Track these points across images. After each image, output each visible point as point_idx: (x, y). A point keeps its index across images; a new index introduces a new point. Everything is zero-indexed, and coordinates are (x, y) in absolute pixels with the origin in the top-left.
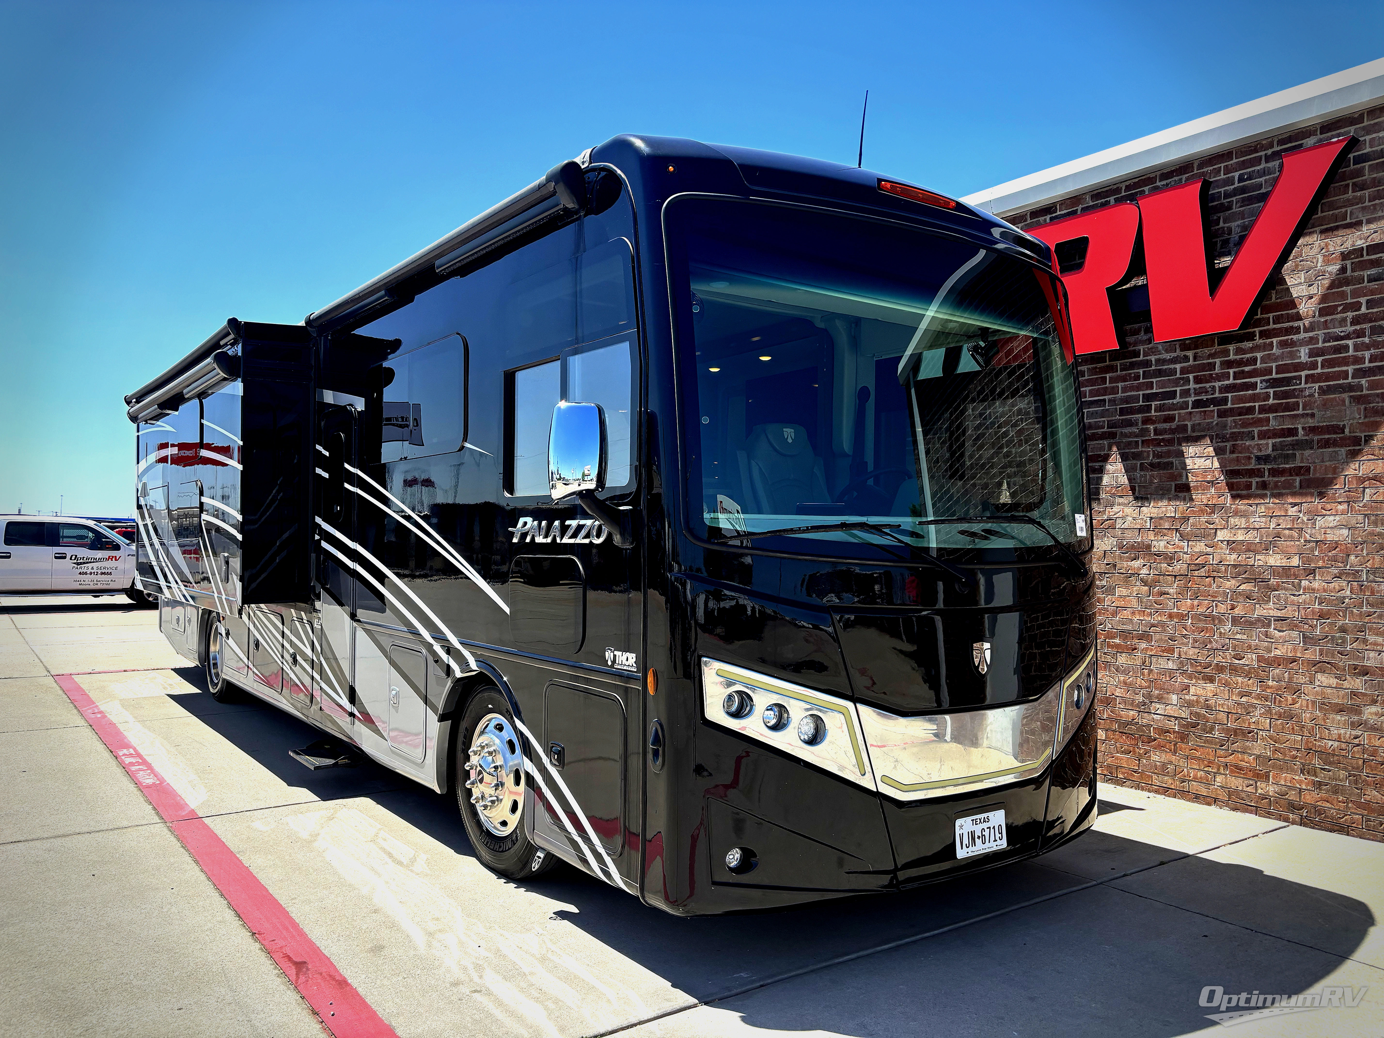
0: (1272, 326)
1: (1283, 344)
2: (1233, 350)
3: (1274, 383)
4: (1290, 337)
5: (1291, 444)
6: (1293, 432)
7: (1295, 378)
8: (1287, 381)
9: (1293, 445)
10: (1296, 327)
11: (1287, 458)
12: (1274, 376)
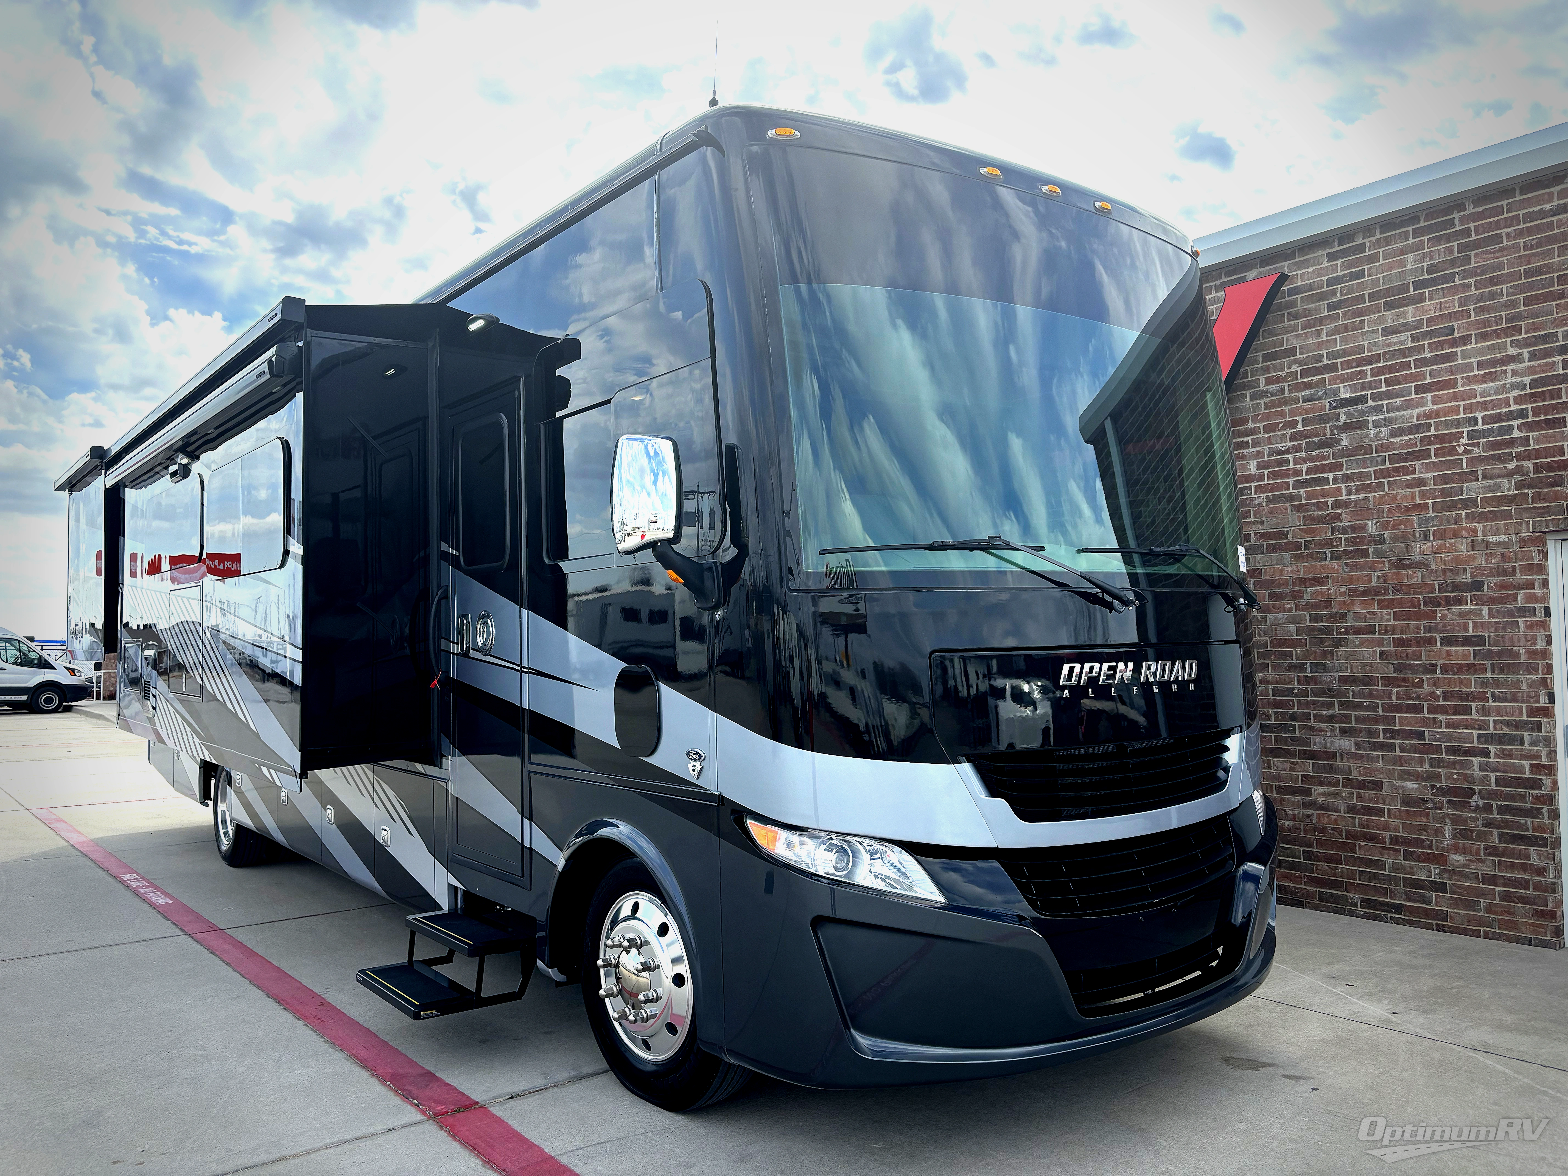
4: (1241, 451)
7: (1246, 488)
10: (1247, 442)
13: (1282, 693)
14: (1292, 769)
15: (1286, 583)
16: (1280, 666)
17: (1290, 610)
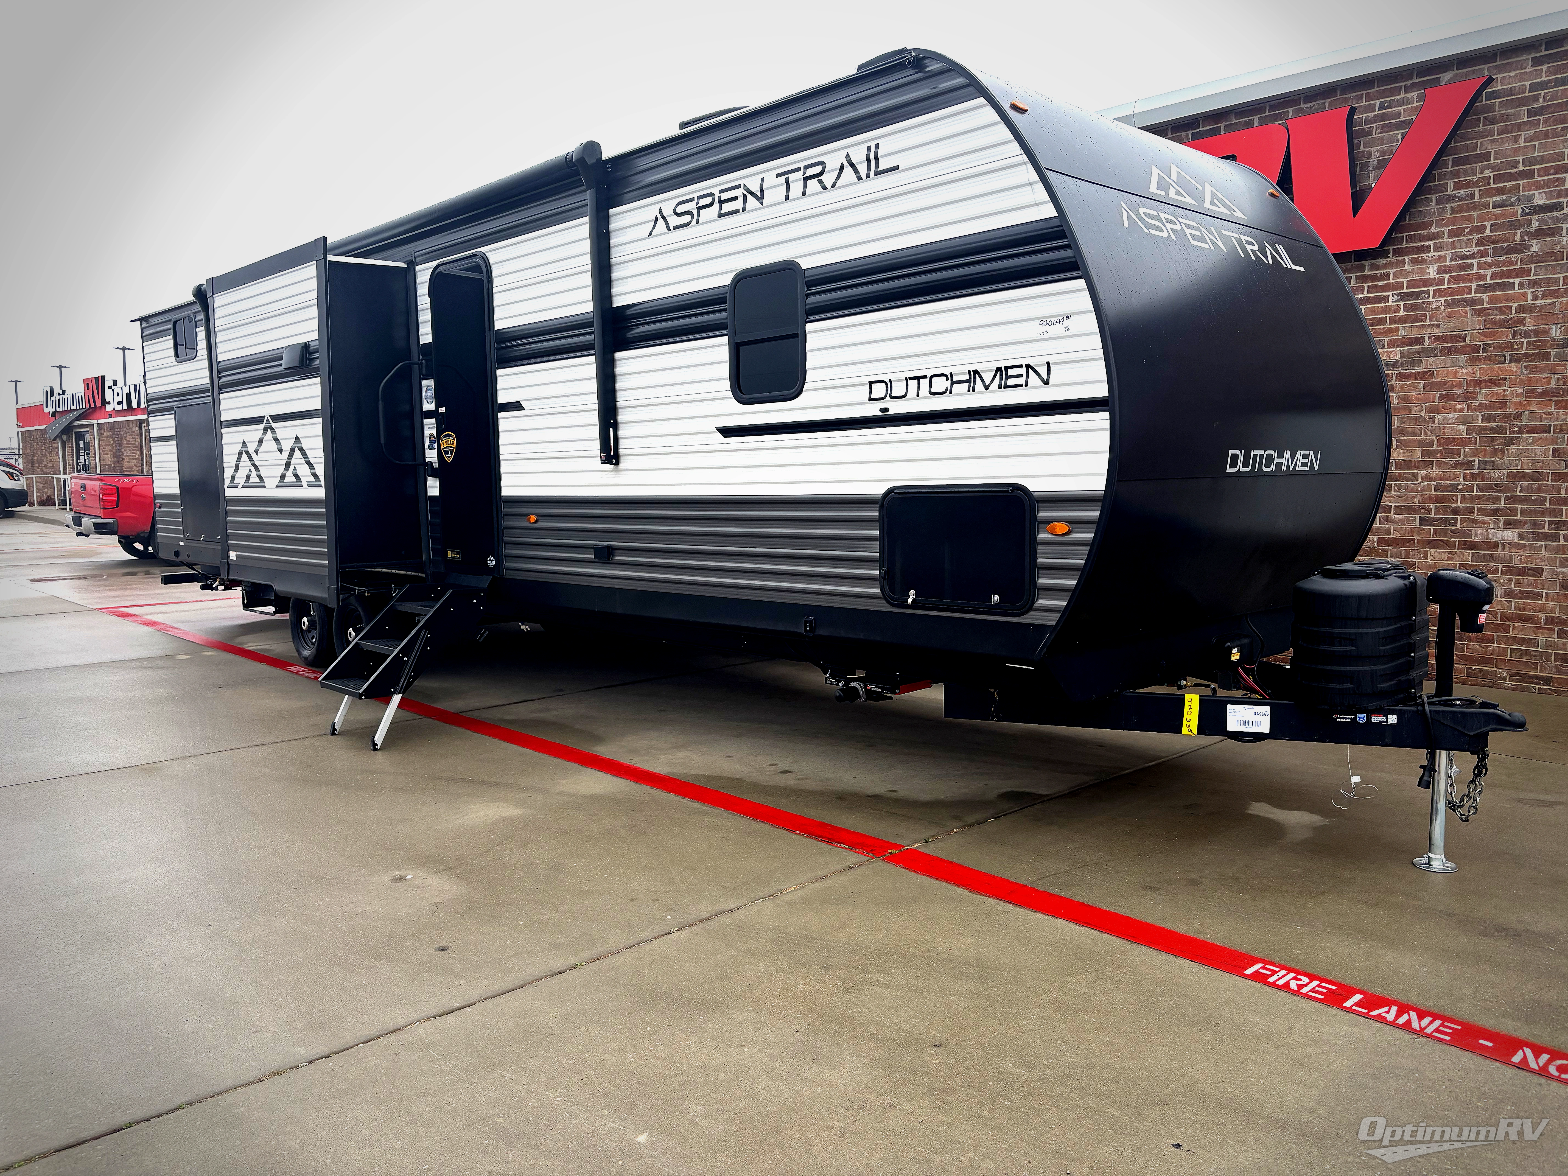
0: (1405, 245)
1: (1415, 262)
2: (1369, 265)
3: (1404, 297)
4: (1421, 256)
5: (1417, 352)
6: (1419, 341)
7: (1424, 292)
8: (1417, 295)
9: (1419, 353)
10: (1427, 246)
11: (1413, 364)
12: (1405, 290)
13: (1445, 489)
14: (1449, 559)
15: (1460, 385)
16: (1445, 463)
17: (1461, 410)
